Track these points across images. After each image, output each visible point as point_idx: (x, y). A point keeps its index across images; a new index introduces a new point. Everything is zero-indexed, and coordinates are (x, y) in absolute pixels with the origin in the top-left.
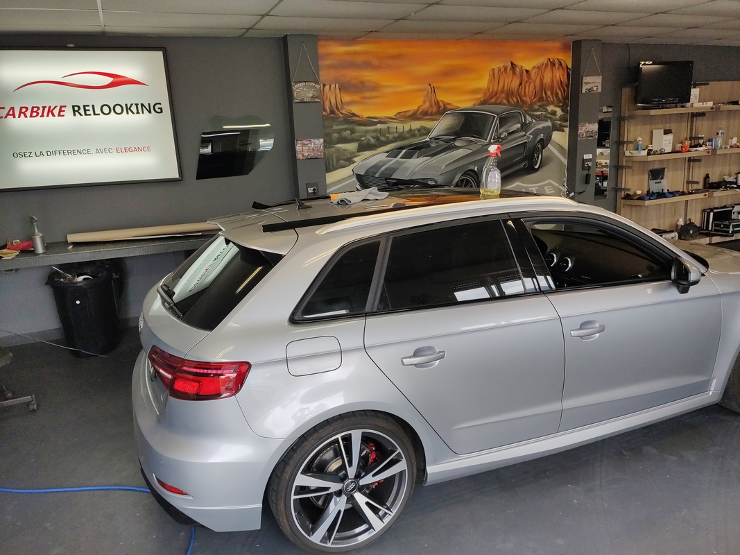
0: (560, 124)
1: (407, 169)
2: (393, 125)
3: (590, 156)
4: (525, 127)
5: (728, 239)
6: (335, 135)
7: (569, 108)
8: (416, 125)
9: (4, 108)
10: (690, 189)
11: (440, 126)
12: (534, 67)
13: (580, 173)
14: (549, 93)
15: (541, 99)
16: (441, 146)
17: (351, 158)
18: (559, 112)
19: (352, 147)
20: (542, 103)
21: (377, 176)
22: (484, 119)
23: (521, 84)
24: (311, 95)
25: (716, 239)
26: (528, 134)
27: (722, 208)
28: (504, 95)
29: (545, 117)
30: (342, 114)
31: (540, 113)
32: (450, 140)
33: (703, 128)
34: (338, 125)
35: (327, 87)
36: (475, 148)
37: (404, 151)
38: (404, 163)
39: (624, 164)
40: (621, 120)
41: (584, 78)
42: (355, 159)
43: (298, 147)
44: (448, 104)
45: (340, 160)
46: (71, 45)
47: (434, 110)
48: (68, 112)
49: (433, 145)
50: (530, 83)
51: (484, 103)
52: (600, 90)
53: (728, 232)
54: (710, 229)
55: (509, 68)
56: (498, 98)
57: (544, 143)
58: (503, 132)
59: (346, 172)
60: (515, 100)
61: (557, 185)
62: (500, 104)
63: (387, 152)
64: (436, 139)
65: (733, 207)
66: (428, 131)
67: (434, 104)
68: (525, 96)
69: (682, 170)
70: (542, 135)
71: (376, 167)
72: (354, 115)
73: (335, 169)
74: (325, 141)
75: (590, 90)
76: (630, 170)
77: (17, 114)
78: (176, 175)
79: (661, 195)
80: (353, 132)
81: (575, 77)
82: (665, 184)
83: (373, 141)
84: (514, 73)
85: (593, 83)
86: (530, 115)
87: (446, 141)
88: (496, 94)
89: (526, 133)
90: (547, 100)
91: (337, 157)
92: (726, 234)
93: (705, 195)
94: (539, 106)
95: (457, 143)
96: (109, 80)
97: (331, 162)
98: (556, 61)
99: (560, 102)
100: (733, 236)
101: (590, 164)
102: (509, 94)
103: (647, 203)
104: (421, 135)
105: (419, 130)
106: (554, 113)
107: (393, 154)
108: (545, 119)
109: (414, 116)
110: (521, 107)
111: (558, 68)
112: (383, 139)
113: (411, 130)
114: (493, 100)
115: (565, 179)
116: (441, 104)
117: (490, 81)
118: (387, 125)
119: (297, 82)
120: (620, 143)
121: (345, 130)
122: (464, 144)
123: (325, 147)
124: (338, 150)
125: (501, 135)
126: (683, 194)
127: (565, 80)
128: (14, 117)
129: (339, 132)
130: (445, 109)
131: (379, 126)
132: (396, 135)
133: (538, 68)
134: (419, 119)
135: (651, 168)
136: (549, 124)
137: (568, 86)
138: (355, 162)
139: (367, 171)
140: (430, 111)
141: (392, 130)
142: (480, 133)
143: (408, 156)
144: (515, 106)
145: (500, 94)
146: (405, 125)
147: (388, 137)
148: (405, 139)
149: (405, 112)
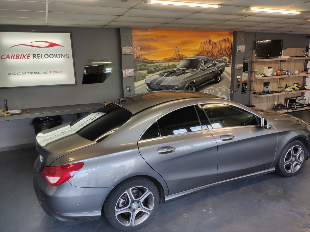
0: (228, 64)
1: (167, 81)
2: (162, 64)
3: (240, 77)
4: (214, 65)
5: (295, 111)
6: (138, 67)
7: (231, 58)
8: (171, 64)
9: (5, 55)
10: (280, 90)
11: (180, 64)
12: (218, 42)
13: (236, 84)
14: (224, 52)
15: (220, 54)
16: (181, 72)
17: (145, 76)
18: (228, 59)
19: (145, 72)
20: (221, 56)
21: (155, 83)
22: (198, 61)
23: (213, 48)
24: (129, 51)
25: (290, 111)
26: (215, 68)
27: (292, 98)
28: (206, 52)
29: (222, 61)
30: (141, 59)
31: (220, 59)
32: (184, 70)
33: (284, 66)
34: (140, 63)
35: (136, 48)
36: (194, 73)
37: (166, 74)
38: (166, 78)
39: (253, 80)
40: (252, 62)
41: (238, 46)
42: (146, 77)
43: (124, 72)
44: (184, 55)
45: (140, 77)
46: (33, 30)
47: (178, 58)
48: (31, 57)
49: (177, 72)
50: (216, 48)
51: (198, 55)
52: (244, 51)
53: (295, 108)
54: (288, 106)
55: (208, 42)
56: (203, 53)
57: (222, 71)
58: (205, 67)
59: (143, 82)
60: (210, 54)
61: (227, 88)
62: (204, 56)
63: (159, 74)
64: (179, 69)
65: (297, 98)
66: (175, 66)
67: (178, 55)
68: (214, 53)
69: (276, 83)
70: (221, 68)
71: (155, 80)
72: (146, 59)
73: (138, 81)
74: (134, 70)
75: (240, 51)
76: (256, 83)
77: (10, 58)
78: (74, 83)
79: (268, 93)
80: (145, 66)
81: (234, 46)
82: (270, 88)
83: (153, 70)
84: (210, 44)
85: (241, 48)
86: (216, 60)
87: (183, 70)
88: (203, 52)
89: (215, 67)
90: (223, 54)
91: (139, 76)
92: (294, 108)
93: (286, 93)
94: (220, 57)
95: (187, 71)
96: (48, 44)
97: (136, 78)
98: (227, 39)
99: (228, 55)
100: (296, 109)
101: (240, 80)
102: (208, 52)
103: (262, 96)
105: (172, 66)
106: (226, 60)
107: (162, 75)
108: (222, 62)
109: (170, 60)
110: (213, 57)
111: (227, 42)
112: (157, 69)
113: (169, 66)
114: (202, 54)
115: (230, 86)
116: (181, 55)
117: (200, 47)
118: (159, 64)
119: (123, 46)
120: (252, 72)
121: (142, 65)
122: (190, 71)
123: (134, 72)
124: (139, 73)
125: (204, 68)
126: (277, 92)
127: (230, 47)
128: (9, 59)
129: (140, 66)
131: (156, 64)
132: (163, 67)
133: (219, 42)
134: (172, 61)
135: (264, 82)
136: (224, 64)
137: (231, 49)
138: (146, 78)
139: (151, 82)
140: (176, 58)
141: (161, 66)
142: (196, 67)
143: (167, 76)
144: (210, 57)
145: (204, 52)
146: (166, 64)
147: (159, 68)
148: (166, 69)
149: (166, 58)
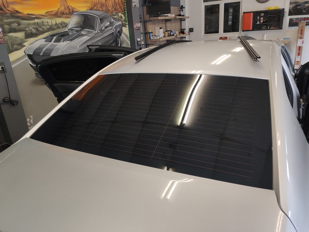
0: (124, 23)
1: (59, 49)
2: (45, 20)
3: (139, 39)
4: (111, 24)
6: (7, 27)
7: (126, 15)
8: (59, 20)
11: (73, 21)
14: (118, 6)
15: (115, 9)
16: (74, 34)
17: (22, 43)
18: (123, 17)
19: (20, 35)
21: (41, 54)
22: (93, 18)
23: (106, 0)
29: (119, 19)
30: (8, 10)
31: (116, 17)
32: (79, 30)
34: (7, 19)
36: (92, 35)
37: (55, 38)
38: (56, 45)
39: (149, 43)
42: (24, 44)
44: (74, 8)
45: (14, 45)
47: (67, 11)
49: (70, 34)
50: (110, 0)
51: (91, 9)
52: (138, 6)
56: (97, 7)
57: (120, 32)
58: (103, 26)
59: (20, 53)
60: (105, 9)
62: (99, 10)
63: (45, 38)
64: (71, 30)
66: (65, 25)
67: (66, 8)
68: (109, 7)
70: (119, 29)
71: (40, 49)
72: (17, 12)
74: (2, 30)
75: (135, 6)
80: (19, 24)
83: (34, 31)
85: (136, 2)
86: (112, 17)
87: (77, 31)
89: (112, 27)
90: (118, 10)
91: (11, 43)
94: (115, 13)
95: (83, 33)
99: (123, 11)
102: (102, 5)
104: (63, 27)
105: (61, 24)
107: (49, 39)
109: (56, 15)
110: (108, 13)
112: (40, 29)
113: (56, 24)
114: (95, 8)
116: (70, 8)
118: (42, 20)
121: (13, 22)
122: (86, 33)
123: (3, 35)
124: (11, 37)
125: (102, 28)
129: (9, 24)
130: (73, 12)
131: (36, 21)
132: (48, 27)
134: (59, 17)
136: (120, 23)
137: (125, 3)
138: (25, 46)
139: (34, 52)
140: (65, 12)
141: (45, 24)
142: (92, 27)
143: (58, 41)
144: (105, 12)
145: (98, 5)
146: (52, 20)
147: (43, 28)
148: (54, 29)
149: (51, 12)
